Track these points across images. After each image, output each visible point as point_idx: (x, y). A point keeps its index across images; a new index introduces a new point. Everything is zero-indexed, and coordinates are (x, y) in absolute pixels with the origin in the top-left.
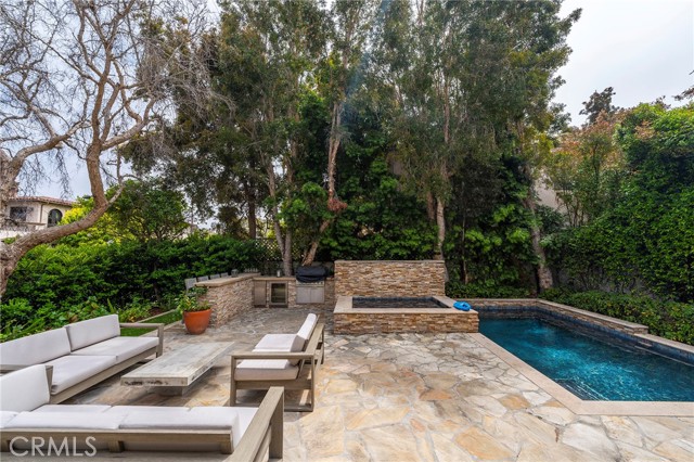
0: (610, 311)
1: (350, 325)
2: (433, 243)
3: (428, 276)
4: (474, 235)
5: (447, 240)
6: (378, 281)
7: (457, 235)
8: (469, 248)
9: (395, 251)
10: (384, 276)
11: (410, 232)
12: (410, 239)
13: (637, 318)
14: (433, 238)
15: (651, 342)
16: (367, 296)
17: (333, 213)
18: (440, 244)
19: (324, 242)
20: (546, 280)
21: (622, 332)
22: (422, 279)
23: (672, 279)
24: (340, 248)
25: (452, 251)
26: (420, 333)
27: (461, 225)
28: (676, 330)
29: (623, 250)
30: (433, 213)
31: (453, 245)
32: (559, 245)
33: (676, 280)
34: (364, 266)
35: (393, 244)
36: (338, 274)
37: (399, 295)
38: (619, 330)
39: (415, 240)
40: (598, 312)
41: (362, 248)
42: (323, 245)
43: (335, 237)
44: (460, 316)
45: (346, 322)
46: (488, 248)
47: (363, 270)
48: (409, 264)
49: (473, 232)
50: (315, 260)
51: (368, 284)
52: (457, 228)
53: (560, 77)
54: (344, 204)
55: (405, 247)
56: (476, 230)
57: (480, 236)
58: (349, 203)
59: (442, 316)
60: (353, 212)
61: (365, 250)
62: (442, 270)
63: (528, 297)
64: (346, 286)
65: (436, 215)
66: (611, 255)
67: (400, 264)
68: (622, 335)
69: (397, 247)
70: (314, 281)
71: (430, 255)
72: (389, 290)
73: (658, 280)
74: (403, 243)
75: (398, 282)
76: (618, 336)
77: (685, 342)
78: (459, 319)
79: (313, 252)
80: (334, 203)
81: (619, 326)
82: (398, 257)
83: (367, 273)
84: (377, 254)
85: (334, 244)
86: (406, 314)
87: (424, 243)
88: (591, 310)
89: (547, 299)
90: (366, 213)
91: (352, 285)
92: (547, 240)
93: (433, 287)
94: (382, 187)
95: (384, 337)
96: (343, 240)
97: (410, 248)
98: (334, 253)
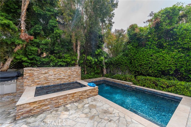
0: (123, 80)
1: (31, 110)
2: (75, 60)
3: (75, 73)
4: (89, 58)
5: (80, 59)
6: (52, 77)
7: (84, 58)
8: (88, 62)
9: (60, 63)
10: (55, 74)
11: (67, 55)
12: (67, 58)
13: (130, 81)
14: (76, 58)
15: (135, 87)
16: (45, 85)
17: (23, 41)
18: (78, 61)
19: (17, 57)
20: (105, 72)
21: (128, 85)
22: (73, 74)
23: (137, 70)
24: (29, 61)
25: (82, 63)
26: (76, 102)
27: (85, 54)
28: (139, 83)
29: (126, 63)
30: (75, 49)
31: (83, 61)
32: (109, 62)
33: (138, 70)
34: (43, 70)
35: (59, 60)
36: (26, 75)
37: (62, 82)
38: (127, 84)
39: (69, 59)
40: (120, 80)
41: (43, 61)
42: (17, 59)
43: (26, 55)
44: (92, 89)
45: (28, 109)
46: (94, 62)
47: (44, 72)
48: (67, 68)
49: (89, 57)
50: (10, 68)
51: (46, 79)
52: (84, 55)
53: (114, 13)
54: (32, 37)
55: (64, 62)
56: (90, 56)
57: (92, 58)
58: (35, 38)
59: (85, 91)
60: (38, 43)
61: (44, 63)
62: (80, 71)
63: (101, 77)
64: (32, 81)
65: (77, 50)
66: (123, 64)
67: (63, 69)
68: (128, 86)
69: (61, 61)
70: (8, 81)
71: (74, 65)
72: (58, 81)
73: (133, 71)
74: (63, 60)
75: (62, 77)
76: (127, 86)
77: (141, 86)
78: (92, 91)
79: (8, 63)
80: (24, 35)
81: (127, 83)
82: (61, 66)
83: (46, 73)
84: (51, 64)
85: (25, 59)
86: (69, 94)
87: (72, 60)
88: (118, 79)
89: (106, 77)
90: (46, 44)
91: (36, 80)
92: (106, 61)
93: (77, 77)
94: (55, 32)
95: (57, 111)
96: (31, 57)
97: (66, 62)
98: (24, 64)
